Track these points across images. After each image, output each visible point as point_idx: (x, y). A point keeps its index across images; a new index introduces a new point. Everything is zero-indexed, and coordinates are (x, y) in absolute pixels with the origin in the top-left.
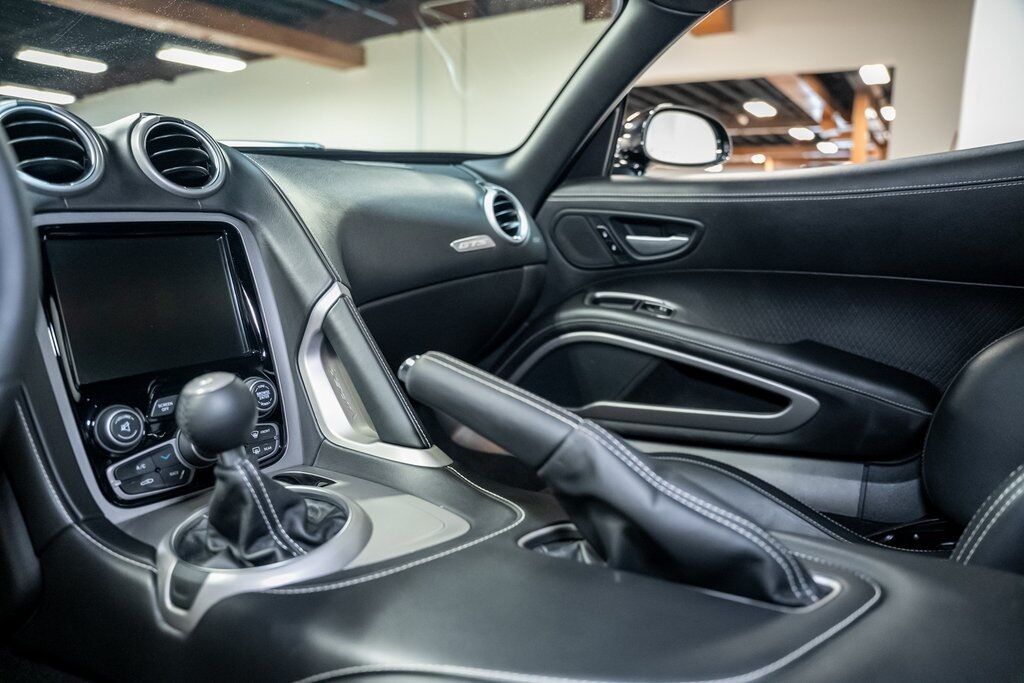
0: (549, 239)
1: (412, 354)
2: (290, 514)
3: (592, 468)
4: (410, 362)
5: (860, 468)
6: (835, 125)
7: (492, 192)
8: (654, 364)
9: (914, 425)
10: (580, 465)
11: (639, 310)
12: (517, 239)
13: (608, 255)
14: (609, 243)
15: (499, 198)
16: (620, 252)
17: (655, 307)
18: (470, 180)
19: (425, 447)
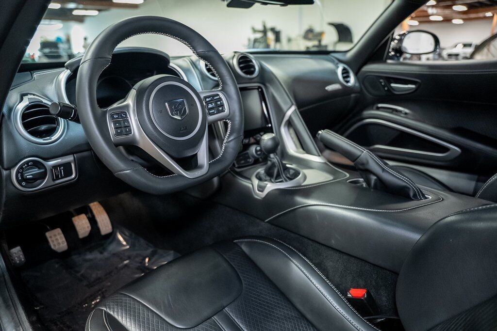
0: (362, 84)
1: (320, 130)
2: (286, 172)
3: (368, 162)
4: (320, 132)
7: (341, 67)
10: (365, 161)
12: (349, 84)
13: (383, 91)
14: (384, 86)
15: (344, 69)
16: (388, 91)
18: (332, 61)
19: (319, 156)
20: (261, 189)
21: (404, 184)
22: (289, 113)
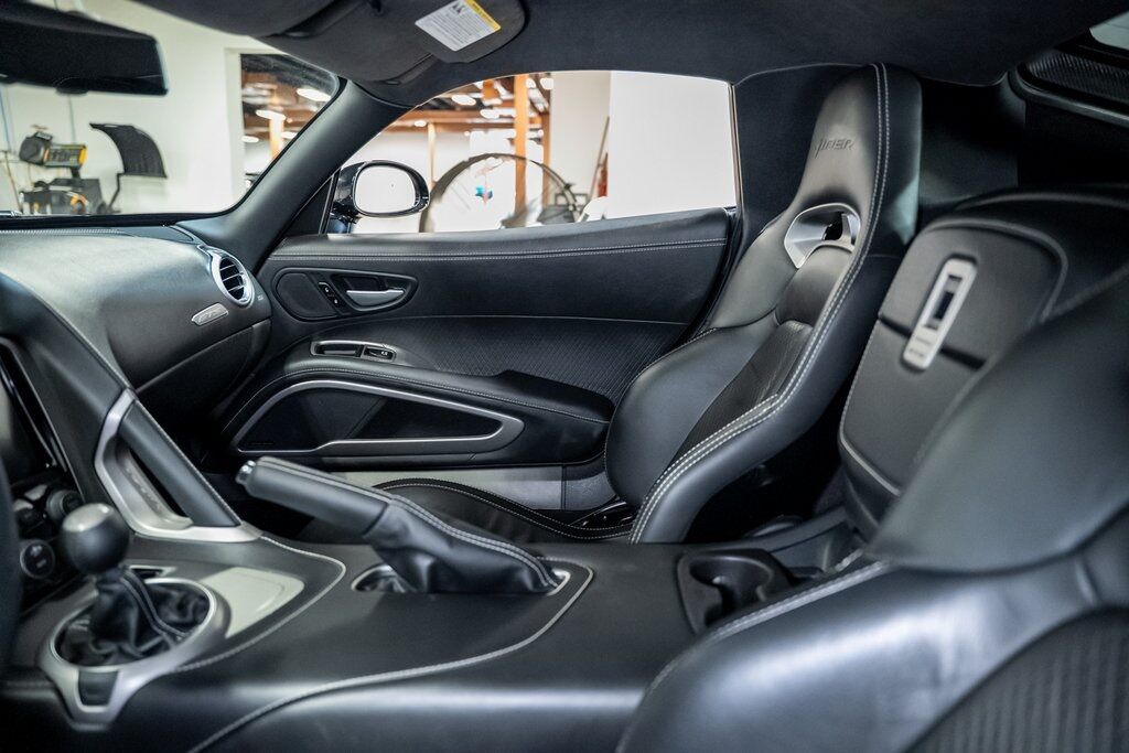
0: (272, 295)
2: (164, 609)
3: (406, 529)
4: (247, 470)
5: (559, 470)
6: (497, 94)
7: (216, 256)
8: (381, 404)
9: (596, 433)
10: (396, 527)
11: (363, 356)
12: (244, 300)
13: (330, 308)
14: (331, 297)
15: (224, 262)
16: (342, 304)
17: (378, 352)
18: (189, 242)
19: (237, 525)
20: (95, 692)
21: (507, 563)
22: (115, 416)
